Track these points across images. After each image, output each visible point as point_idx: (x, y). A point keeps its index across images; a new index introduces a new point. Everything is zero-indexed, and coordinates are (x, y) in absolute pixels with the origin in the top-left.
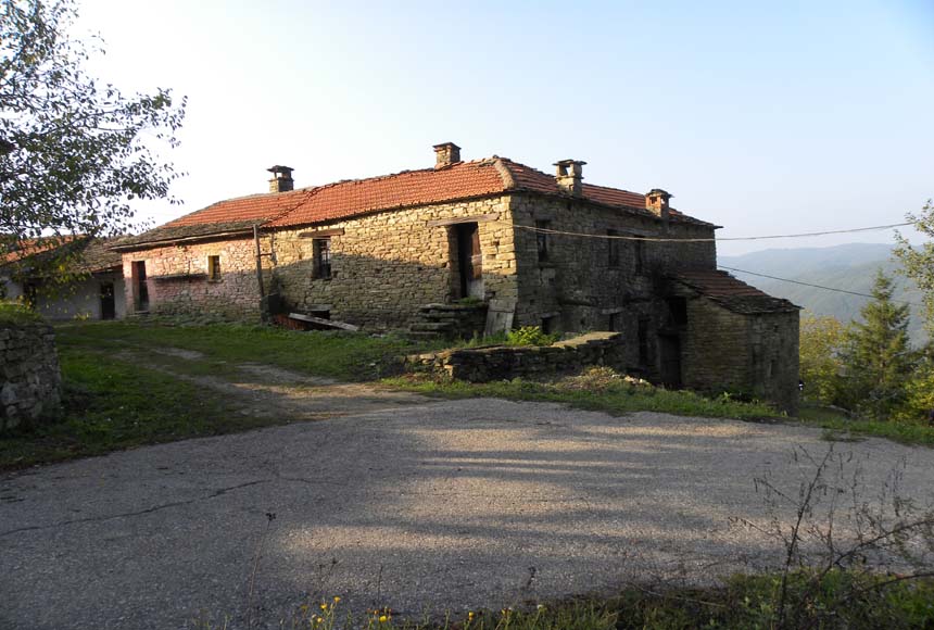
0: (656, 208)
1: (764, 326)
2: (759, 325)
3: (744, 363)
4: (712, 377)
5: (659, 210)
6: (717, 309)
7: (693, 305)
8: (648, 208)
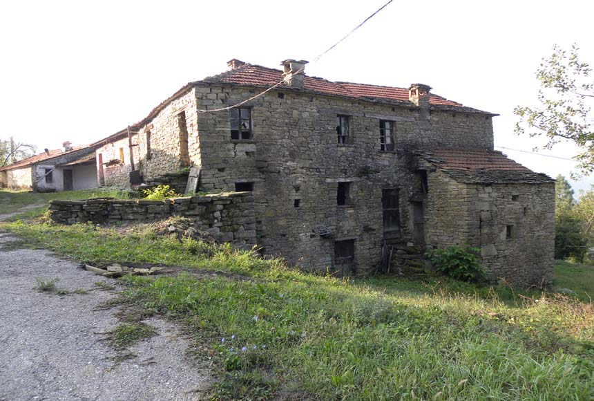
0: (414, 99)
1: (494, 195)
2: (487, 194)
3: (466, 227)
4: (445, 238)
5: (417, 100)
6: (447, 180)
7: (431, 177)
8: (410, 99)
